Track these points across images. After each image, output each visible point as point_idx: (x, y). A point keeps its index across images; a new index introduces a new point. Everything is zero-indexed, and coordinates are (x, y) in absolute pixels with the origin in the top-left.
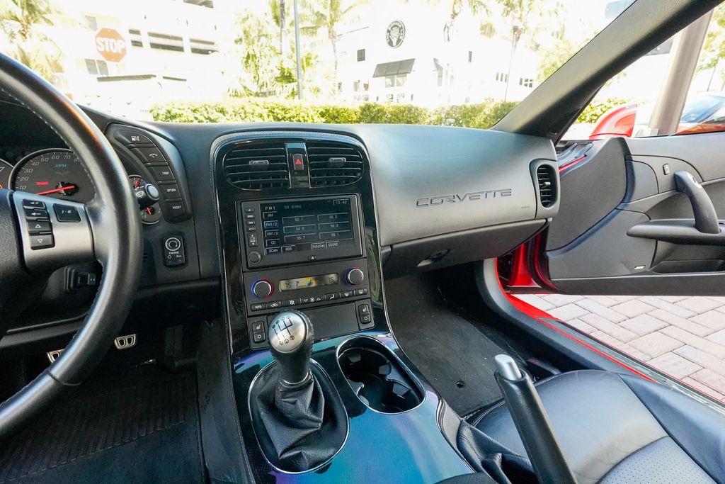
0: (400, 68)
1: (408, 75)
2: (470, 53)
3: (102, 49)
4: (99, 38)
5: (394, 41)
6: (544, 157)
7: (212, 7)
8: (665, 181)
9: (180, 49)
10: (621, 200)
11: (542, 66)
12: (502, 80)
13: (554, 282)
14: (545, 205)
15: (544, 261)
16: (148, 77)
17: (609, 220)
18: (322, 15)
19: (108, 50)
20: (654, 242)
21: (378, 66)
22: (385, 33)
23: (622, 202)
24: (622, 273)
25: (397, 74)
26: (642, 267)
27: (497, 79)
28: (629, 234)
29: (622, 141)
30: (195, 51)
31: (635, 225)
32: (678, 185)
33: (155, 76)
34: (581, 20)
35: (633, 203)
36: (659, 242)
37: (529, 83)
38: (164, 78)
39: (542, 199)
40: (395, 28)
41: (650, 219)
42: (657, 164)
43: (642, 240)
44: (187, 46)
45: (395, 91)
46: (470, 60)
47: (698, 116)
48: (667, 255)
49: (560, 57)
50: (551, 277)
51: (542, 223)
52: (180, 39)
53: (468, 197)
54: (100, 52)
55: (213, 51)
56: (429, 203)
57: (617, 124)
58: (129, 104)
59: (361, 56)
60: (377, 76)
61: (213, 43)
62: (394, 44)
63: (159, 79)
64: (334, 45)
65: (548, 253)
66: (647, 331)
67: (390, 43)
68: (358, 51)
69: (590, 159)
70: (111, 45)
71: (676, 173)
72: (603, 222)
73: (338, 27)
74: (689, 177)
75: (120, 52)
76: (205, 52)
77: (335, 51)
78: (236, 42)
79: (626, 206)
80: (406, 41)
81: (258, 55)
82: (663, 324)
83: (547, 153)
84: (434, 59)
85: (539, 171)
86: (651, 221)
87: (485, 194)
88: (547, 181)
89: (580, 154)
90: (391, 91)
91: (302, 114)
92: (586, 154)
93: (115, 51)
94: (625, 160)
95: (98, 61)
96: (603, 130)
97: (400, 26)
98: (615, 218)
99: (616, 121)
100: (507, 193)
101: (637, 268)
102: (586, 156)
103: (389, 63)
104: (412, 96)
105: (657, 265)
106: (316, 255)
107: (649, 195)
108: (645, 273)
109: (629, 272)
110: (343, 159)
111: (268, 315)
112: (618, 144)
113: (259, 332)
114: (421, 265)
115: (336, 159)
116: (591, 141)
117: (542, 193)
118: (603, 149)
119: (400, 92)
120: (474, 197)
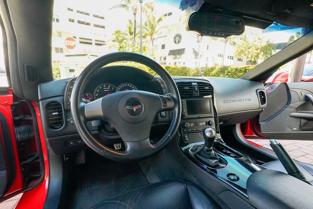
0: (179, 52)
1: (182, 54)
2: (208, 46)
3: (67, 45)
4: (66, 41)
5: (177, 41)
7: (105, 28)
8: (302, 97)
9: (91, 44)
11: (237, 51)
12: (220, 57)
13: (262, 134)
14: (262, 104)
15: (259, 126)
16: (85, 55)
17: (282, 111)
19: (69, 45)
20: (299, 119)
21: (170, 51)
22: (173, 38)
23: (287, 104)
24: (289, 131)
25: (178, 54)
26: (296, 129)
27: (219, 56)
28: (290, 116)
29: (286, 84)
30: (96, 44)
31: (292, 113)
32: (307, 99)
33: (87, 55)
34: (252, 34)
35: (291, 105)
36: (301, 119)
37: (232, 58)
38: (91, 55)
39: (261, 102)
40: (177, 37)
42: (299, 91)
43: (295, 118)
44: (94, 42)
45: (177, 61)
46: (208, 49)
47: (307, 73)
48: (305, 125)
49: (244, 48)
51: (260, 111)
52: (91, 40)
53: (238, 101)
54: (66, 46)
55: (103, 45)
56: (227, 102)
57: (282, 77)
58: (76, 65)
59: (163, 47)
60: (170, 55)
61: (104, 42)
62: (177, 43)
63: (89, 56)
64: (153, 42)
65: (260, 123)
66: (298, 156)
67: (175, 42)
68: (162, 45)
69: (274, 90)
70: (70, 43)
71: (306, 95)
72: (280, 112)
73: (155, 36)
75: (73, 45)
76: (101, 45)
77: (153, 45)
78: (113, 41)
79: (288, 106)
80: (182, 41)
81: (124, 47)
82: (304, 154)
83: (261, 87)
84: (193, 49)
85: (259, 93)
86: (298, 112)
87: (243, 100)
88: (262, 96)
89: (270, 87)
90: (175, 60)
93: (71, 45)
94: (287, 90)
95: (60, 48)
97: (179, 36)
98: (285, 110)
99: (281, 76)
100: (250, 100)
101: (294, 129)
102: (272, 88)
103: (175, 50)
104: (184, 63)
105: (301, 128)
106: (201, 116)
107: (296, 102)
108: (297, 131)
109: (291, 130)
110: (208, 88)
111: (188, 133)
112: (284, 84)
113: (186, 138)
114: (220, 124)
115: (206, 88)
116: (274, 83)
117: (261, 100)
118: (279, 86)
119: (179, 61)
120: (240, 101)
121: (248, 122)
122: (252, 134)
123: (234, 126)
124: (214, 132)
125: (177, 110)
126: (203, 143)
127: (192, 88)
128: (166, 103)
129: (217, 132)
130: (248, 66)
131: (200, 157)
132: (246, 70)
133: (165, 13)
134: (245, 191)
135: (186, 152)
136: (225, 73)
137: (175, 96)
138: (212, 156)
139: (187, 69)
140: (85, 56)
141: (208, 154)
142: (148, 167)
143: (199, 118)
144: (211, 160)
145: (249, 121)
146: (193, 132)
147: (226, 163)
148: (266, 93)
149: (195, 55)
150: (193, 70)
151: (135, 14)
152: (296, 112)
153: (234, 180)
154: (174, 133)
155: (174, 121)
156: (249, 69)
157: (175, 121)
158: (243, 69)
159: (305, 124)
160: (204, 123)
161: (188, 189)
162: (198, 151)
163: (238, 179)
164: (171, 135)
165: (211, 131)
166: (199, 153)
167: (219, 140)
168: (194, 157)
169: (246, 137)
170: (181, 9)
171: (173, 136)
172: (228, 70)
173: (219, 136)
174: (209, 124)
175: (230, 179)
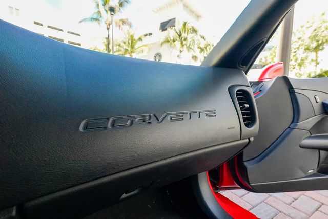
6: (239, 84)
8: (318, 106)
10: (291, 121)
14: (247, 125)
18: (127, 50)
22: (153, 57)
23: (292, 122)
26: (312, 171)
28: (301, 147)
29: (286, 79)
31: (304, 139)
35: (301, 124)
36: (320, 151)
39: (244, 120)
40: (158, 56)
41: (311, 134)
42: (310, 95)
50: (250, 182)
53: (168, 118)
65: (245, 163)
71: (324, 102)
72: (282, 138)
79: (295, 125)
85: (237, 95)
86: (313, 136)
87: (188, 115)
88: (246, 104)
89: (256, 90)
92: (261, 89)
94: (290, 92)
96: (267, 76)
97: (160, 55)
100: (212, 114)
101: (309, 172)
102: (260, 91)
105: (321, 169)
108: (314, 175)
109: (304, 175)
112: (283, 80)
117: (243, 114)
133: (145, 33)
145: (225, 163)
151: (108, 29)
152: (310, 138)
170: (161, 30)
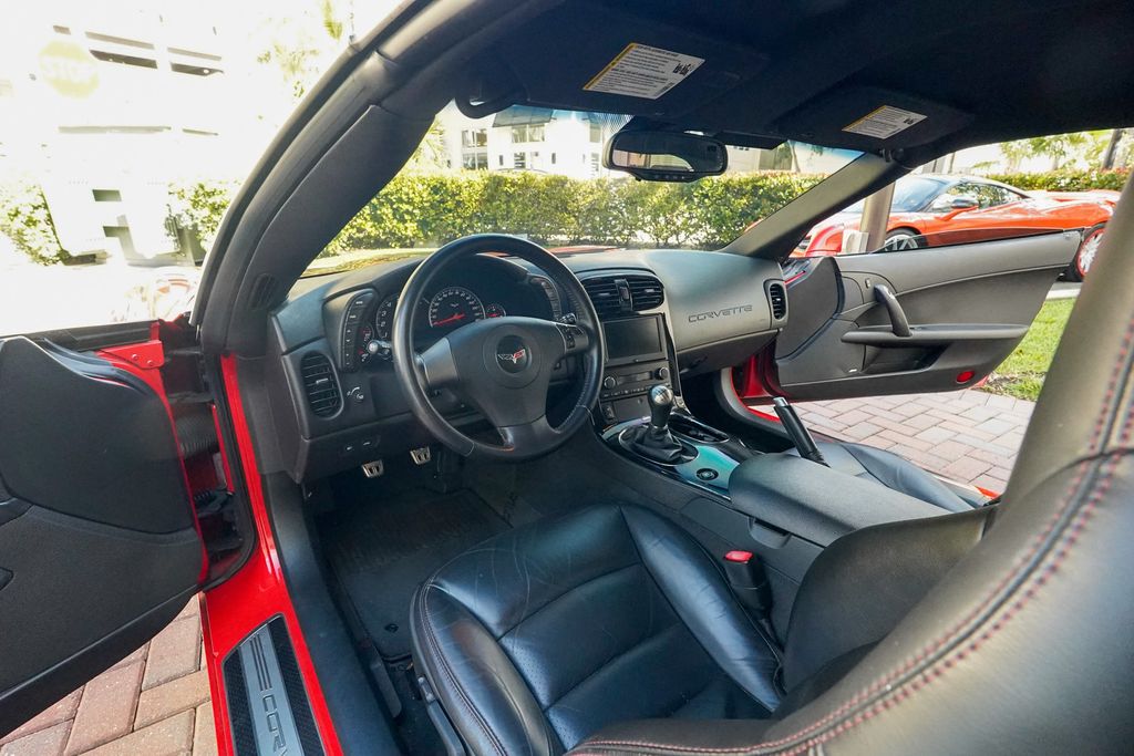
0: (533, 116)
1: (546, 124)
6: (774, 278)
8: (868, 293)
9: (151, 64)
10: (835, 310)
13: (783, 388)
14: (777, 317)
15: (774, 369)
16: (157, 129)
17: (826, 329)
19: (63, 78)
20: (863, 347)
23: (835, 313)
24: (840, 377)
25: (529, 123)
26: (855, 370)
28: (843, 341)
29: (832, 259)
30: (178, 68)
31: (847, 332)
32: (877, 296)
33: (169, 128)
35: (844, 313)
36: (866, 346)
38: (186, 131)
39: (775, 312)
41: (859, 326)
42: (860, 278)
43: (853, 345)
44: (164, 60)
45: (525, 147)
50: (781, 384)
51: (774, 333)
52: (149, 46)
53: (721, 313)
55: (212, 71)
56: (696, 319)
57: (828, 241)
60: (498, 125)
61: (218, 58)
63: (179, 133)
65: (777, 362)
69: (808, 275)
71: (875, 286)
72: (821, 330)
74: (885, 289)
76: (198, 71)
78: (260, 60)
79: (838, 316)
82: (878, 429)
83: (775, 274)
85: (771, 290)
86: (860, 328)
87: (733, 310)
88: (778, 298)
89: (800, 270)
90: (520, 148)
91: (405, 190)
92: (806, 269)
94: (836, 277)
96: (817, 247)
98: (831, 327)
99: (827, 238)
100: (749, 308)
101: (851, 371)
102: (804, 271)
104: (554, 156)
105: (867, 367)
106: (639, 358)
107: (856, 306)
108: (858, 375)
109: (845, 375)
110: (651, 291)
111: (612, 401)
112: (829, 262)
113: (609, 412)
114: (683, 371)
115: (649, 291)
116: (808, 258)
117: (774, 308)
118: (818, 266)
119: (534, 151)
120: (726, 312)
121: (750, 361)
122: (759, 392)
123: (718, 375)
124: (670, 392)
125: (595, 353)
126: (647, 419)
127: (616, 292)
128: (572, 340)
129: (676, 393)
130: (763, 172)
131: (644, 448)
132: (756, 188)
134: (725, 491)
135: (612, 443)
136: (693, 200)
137: (590, 324)
138: (667, 442)
139: (568, 185)
140: (158, 134)
141: (661, 440)
142: (511, 498)
143: (635, 363)
144: (666, 451)
145: (753, 358)
146: (623, 397)
147: (695, 453)
148: (787, 286)
149: (591, 127)
150: (589, 190)
152: (857, 330)
153: (710, 478)
154: (594, 402)
155: (591, 376)
156: (765, 185)
157: (594, 376)
158: (747, 184)
159: (875, 358)
160: (647, 376)
161: (625, 513)
162: (638, 436)
163: (716, 474)
164: (588, 405)
165: (664, 391)
166: (641, 441)
167: (680, 410)
168: (629, 449)
169: (746, 402)
171: (592, 407)
172: (702, 188)
173: (680, 402)
174: (657, 376)
175: (703, 478)
